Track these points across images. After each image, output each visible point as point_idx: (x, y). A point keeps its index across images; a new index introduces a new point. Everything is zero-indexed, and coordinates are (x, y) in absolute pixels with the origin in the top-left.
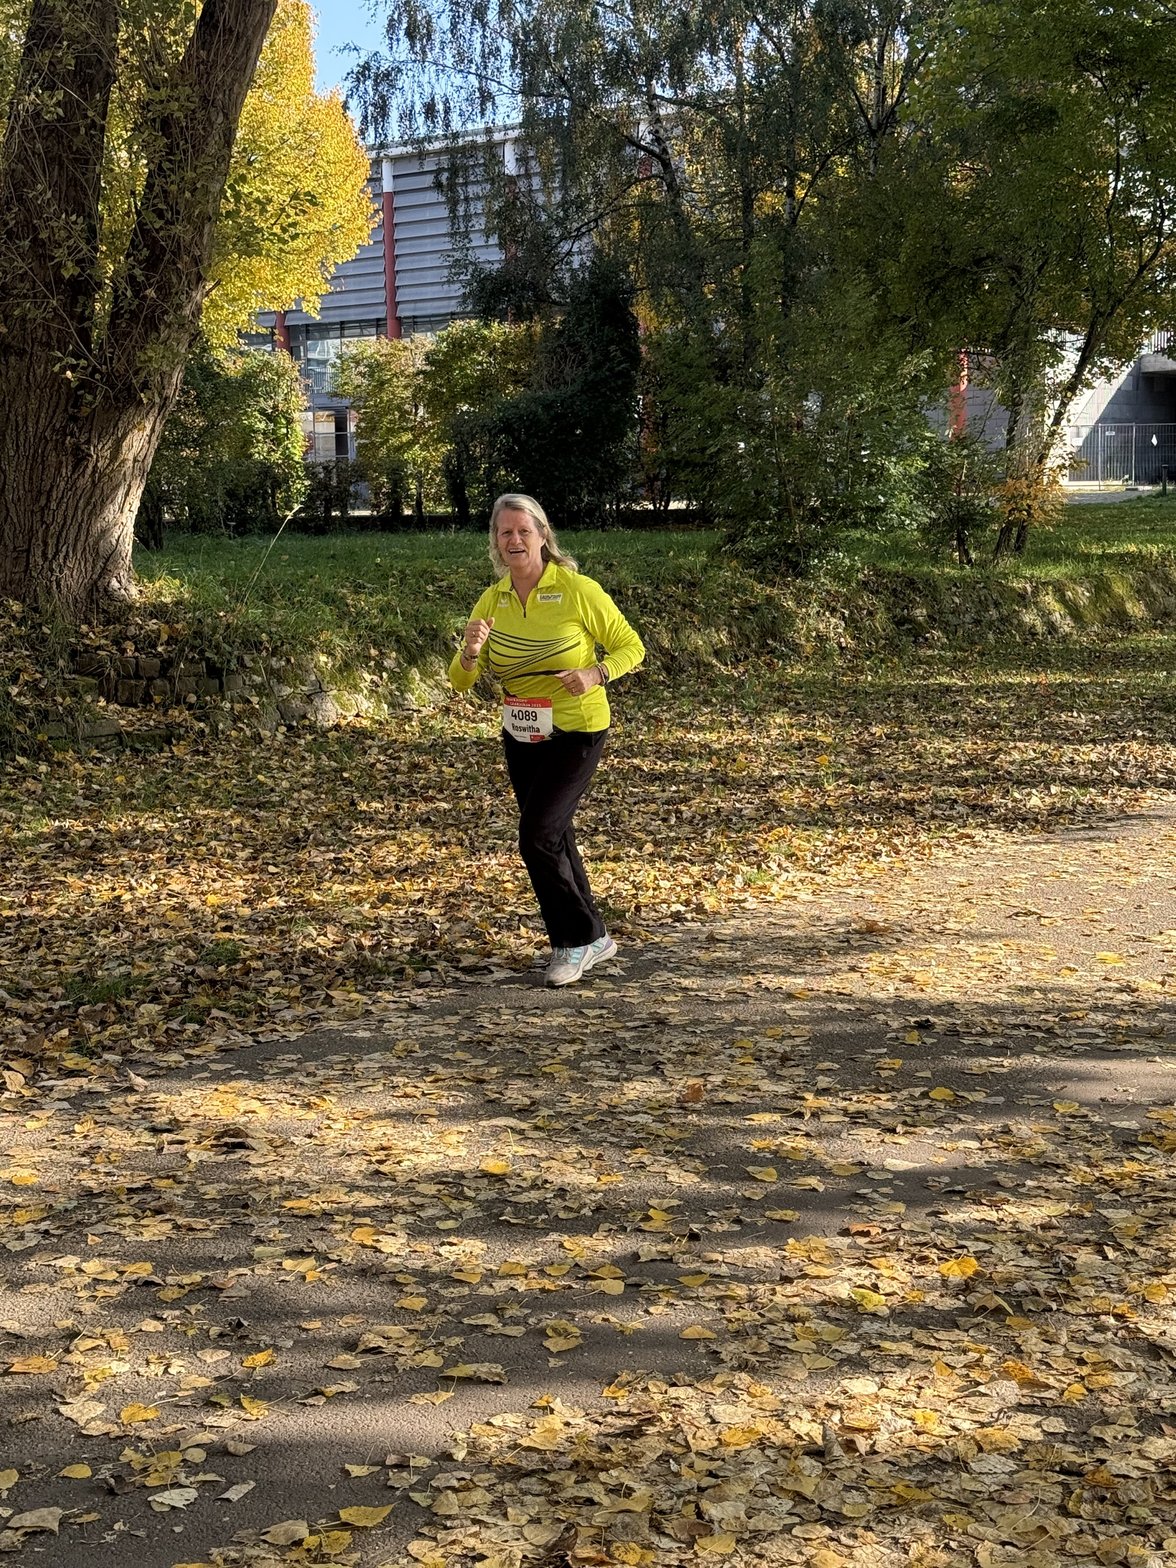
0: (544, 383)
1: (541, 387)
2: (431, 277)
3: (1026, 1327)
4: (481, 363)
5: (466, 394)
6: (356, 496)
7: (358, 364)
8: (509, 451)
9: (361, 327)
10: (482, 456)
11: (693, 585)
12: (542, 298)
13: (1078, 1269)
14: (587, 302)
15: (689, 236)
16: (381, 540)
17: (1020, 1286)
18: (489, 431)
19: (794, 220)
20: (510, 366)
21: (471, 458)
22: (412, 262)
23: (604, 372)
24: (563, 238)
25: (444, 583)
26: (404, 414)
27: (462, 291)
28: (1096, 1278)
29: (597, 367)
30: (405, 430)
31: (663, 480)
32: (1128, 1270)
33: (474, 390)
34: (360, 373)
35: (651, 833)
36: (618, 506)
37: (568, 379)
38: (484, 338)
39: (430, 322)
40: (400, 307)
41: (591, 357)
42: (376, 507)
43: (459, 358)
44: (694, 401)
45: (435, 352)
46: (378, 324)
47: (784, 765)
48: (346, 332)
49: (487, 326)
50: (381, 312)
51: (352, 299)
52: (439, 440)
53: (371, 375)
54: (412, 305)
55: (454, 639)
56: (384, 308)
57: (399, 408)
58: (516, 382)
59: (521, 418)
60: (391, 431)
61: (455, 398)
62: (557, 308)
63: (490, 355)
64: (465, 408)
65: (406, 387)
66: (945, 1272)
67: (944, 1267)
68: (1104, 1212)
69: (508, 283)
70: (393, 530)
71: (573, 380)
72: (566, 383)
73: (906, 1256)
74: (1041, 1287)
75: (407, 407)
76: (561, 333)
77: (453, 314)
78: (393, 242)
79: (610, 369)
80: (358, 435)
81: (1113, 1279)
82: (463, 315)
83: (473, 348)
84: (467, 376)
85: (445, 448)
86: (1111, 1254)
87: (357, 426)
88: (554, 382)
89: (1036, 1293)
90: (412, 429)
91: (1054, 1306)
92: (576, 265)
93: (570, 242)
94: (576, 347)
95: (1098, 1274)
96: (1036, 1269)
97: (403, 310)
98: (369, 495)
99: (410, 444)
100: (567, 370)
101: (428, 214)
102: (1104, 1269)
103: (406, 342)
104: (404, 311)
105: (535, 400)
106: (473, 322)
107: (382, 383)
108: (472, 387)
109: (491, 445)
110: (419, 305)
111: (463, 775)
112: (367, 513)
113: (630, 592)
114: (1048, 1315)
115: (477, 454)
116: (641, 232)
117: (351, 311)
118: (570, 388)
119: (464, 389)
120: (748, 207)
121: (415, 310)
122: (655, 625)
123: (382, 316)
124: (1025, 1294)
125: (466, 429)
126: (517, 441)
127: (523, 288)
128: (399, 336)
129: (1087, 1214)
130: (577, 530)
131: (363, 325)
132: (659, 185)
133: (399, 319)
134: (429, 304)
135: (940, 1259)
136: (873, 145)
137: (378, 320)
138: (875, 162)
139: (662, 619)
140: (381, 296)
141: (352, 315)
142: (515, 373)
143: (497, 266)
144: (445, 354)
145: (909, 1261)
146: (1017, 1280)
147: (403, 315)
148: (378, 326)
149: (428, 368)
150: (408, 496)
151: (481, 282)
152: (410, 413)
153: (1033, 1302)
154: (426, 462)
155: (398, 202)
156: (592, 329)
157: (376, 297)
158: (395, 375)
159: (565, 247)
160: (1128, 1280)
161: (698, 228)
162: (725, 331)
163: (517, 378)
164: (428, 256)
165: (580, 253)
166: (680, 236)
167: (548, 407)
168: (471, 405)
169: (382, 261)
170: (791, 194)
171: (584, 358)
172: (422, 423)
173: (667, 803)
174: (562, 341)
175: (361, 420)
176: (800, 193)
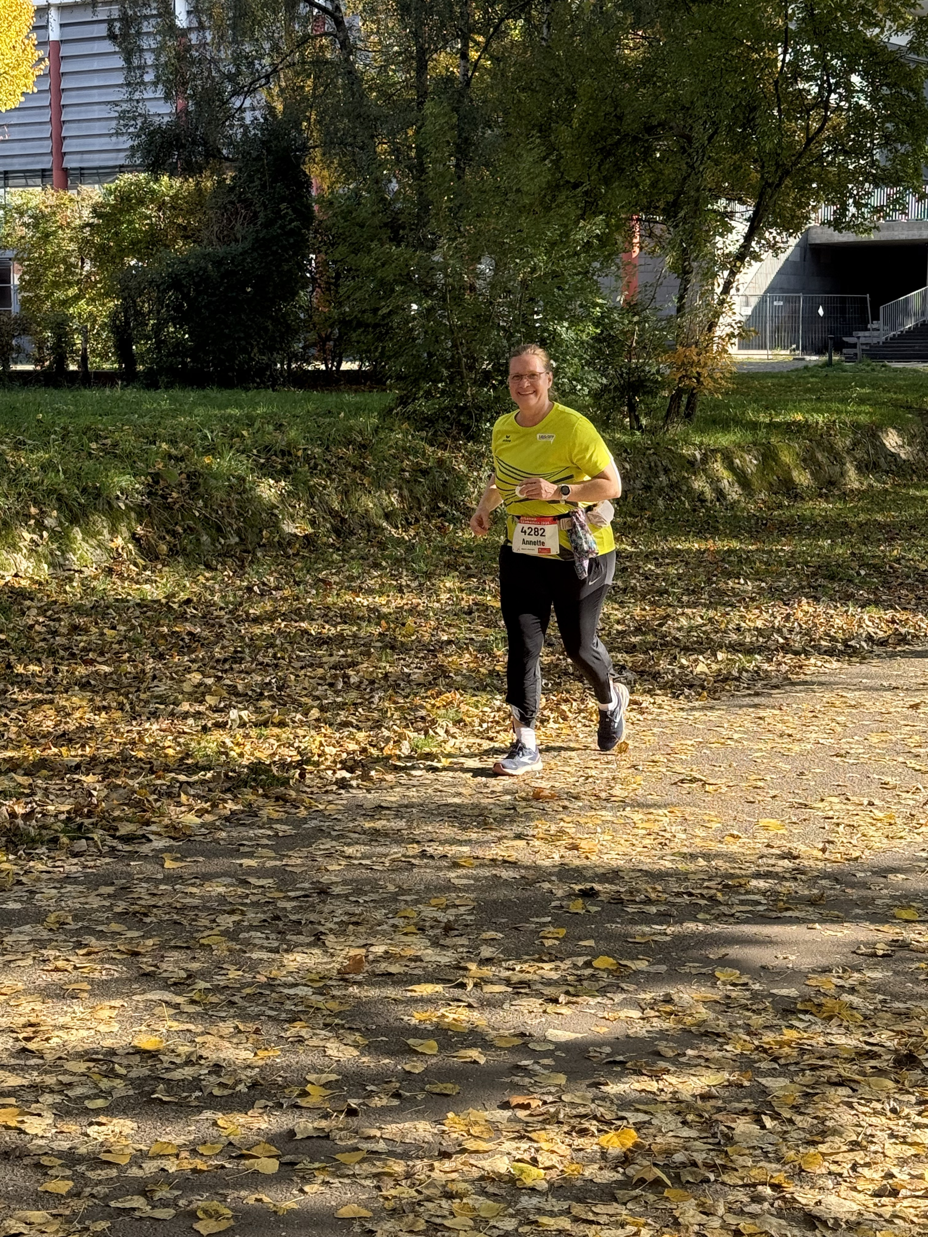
0: (214, 238)
1: (211, 243)
2: (98, 128)
3: (683, 1199)
4: (149, 217)
5: (134, 248)
6: (19, 349)
7: (22, 214)
8: (178, 308)
9: (25, 177)
10: (150, 312)
11: (364, 446)
12: (212, 153)
13: (736, 1139)
14: (258, 158)
15: (363, 96)
16: (45, 395)
17: (679, 1157)
18: (158, 287)
19: (468, 82)
20: (180, 221)
21: (139, 313)
22: (79, 112)
23: (276, 230)
24: (235, 93)
25: (109, 441)
26: (70, 267)
27: (130, 143)
28: (753, 1148)
29: (269, 223)
30: (70, 284)
31: (335, 340)
32: (785, 1140)
33: (143, 245)
34: (24, 224)
35: (317, 698)
36: (289, 366)
37: (239, 236)
38: (153, 191)
39: (98, 174)
40: (66, 158)
41: (261, 215)
42: (39, 361)
43: (128, 211)
44: (367, 262)
45: (103, 205)
46: (44, 174)
47: (453, 630)
48: (10, 182)
49: (157, 180)
50: (46, 163)
51: (17, 149)
52: (107, 295)
53: (36, 226)
54: (78, 157)
55: (118, 498)
56: (50, 158)
57: (64, 261)
58: (185, 238)
59: (190, 274)
60: (56, 285)
61: (123, 252)
62: (228, 164)
63: (159, 210)
64: (132, 263)
65: (71, 240)
66: (604, 1144)
67: (603, 1139)
68: (763, 1081)
69: (177, 137)
70: (57, 386)
71: (244, 238)
72: (237, 241)
73: (566, 1128)
74: (699, 1157)
75: (73, 260)
76: (232, 189)
77: (121, 166)
78: (60, 92)
79: (282, 227)
80: (22, 288)
81: (771, 1148)
82: (132, 168)
83: (141, 202)
84: (135, 230)
85: (112, 304)
86: (769, 1123)
87: (20, 278)
88: (225, 238)
89: (694, 1164)
90: (78, 282)
91: (712, 1177)
92: (248, 122)
93: (242, 98)
94: (248, 204)
95: (755, 1143)
96: (695, 1139)
97: (69, 161)
98: (32, 349)
99: (77, 298)
100: (238, 227)
101: (96, 64)
102: (761, 1138)
103: (72, 193)
104: (71, 163)
105: (205, 256)
106: (142, 176)
107: (47, 235)
108: (140, 241)
109: (160, 301)
110: (86, 156)
111: (125, 637)
112: (30, 367)
113: (300, 453)
114: (705, 1186)
115: (146, 310)
116: (314, 89)
117: (15, 160)
118: (240, 245)
119: (132, 243)
120: (422, 68)
121: (81, 161)
122: (325, 487)
123: (48, 166)
124: (683, 1165)
125: (133, 284)
126: (186, 297)
127: (194, 143)
128: (66, 187)
129: (746, 1083)
130: (247, 389)
131: (28, 175)
132: (333, 43)
133: (66, 170)
134: (97, 156)
135: (599, 1131)
136: (547, 10)
137: (44, 170)
138: (548, 27)
139: (332, 480)
140: (47, 147)
141: (16, 165)
142: (185, 228)
143: (166, 119)
144: (113, 207)
145: (568, 1133)
146: (676, 1151)
147: (69, 166)
148: (43, 177)
149: (96, 221)
150: (72, 352)
151: (151, 134)
152: (76, 267)
153: (691, 1173)
154: (92, 318)
155: (66, 50)
156: (264, 186)
157: (41, 147)
158: (60, 227)
159: (237, 102)
160: (784, 1149)
161: (371, 89)
162: (398, 192)
163: (186, 233)
164: (96, 107)
165: (253, 109)
166: (353, 95)
167: (219, 263)
168: (139, 260)
169: (48, 111)
170: (464, 56)
171: (256, 215)
172: (88, 276)
173: (334, 667)
174: (233, 197)
175: (24, 273)
176: (474, 55)
